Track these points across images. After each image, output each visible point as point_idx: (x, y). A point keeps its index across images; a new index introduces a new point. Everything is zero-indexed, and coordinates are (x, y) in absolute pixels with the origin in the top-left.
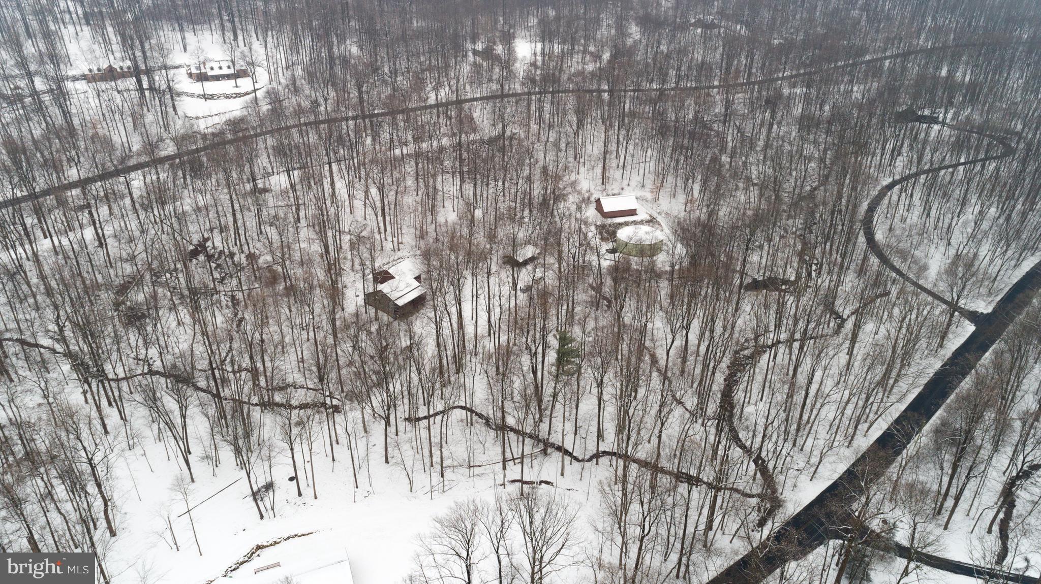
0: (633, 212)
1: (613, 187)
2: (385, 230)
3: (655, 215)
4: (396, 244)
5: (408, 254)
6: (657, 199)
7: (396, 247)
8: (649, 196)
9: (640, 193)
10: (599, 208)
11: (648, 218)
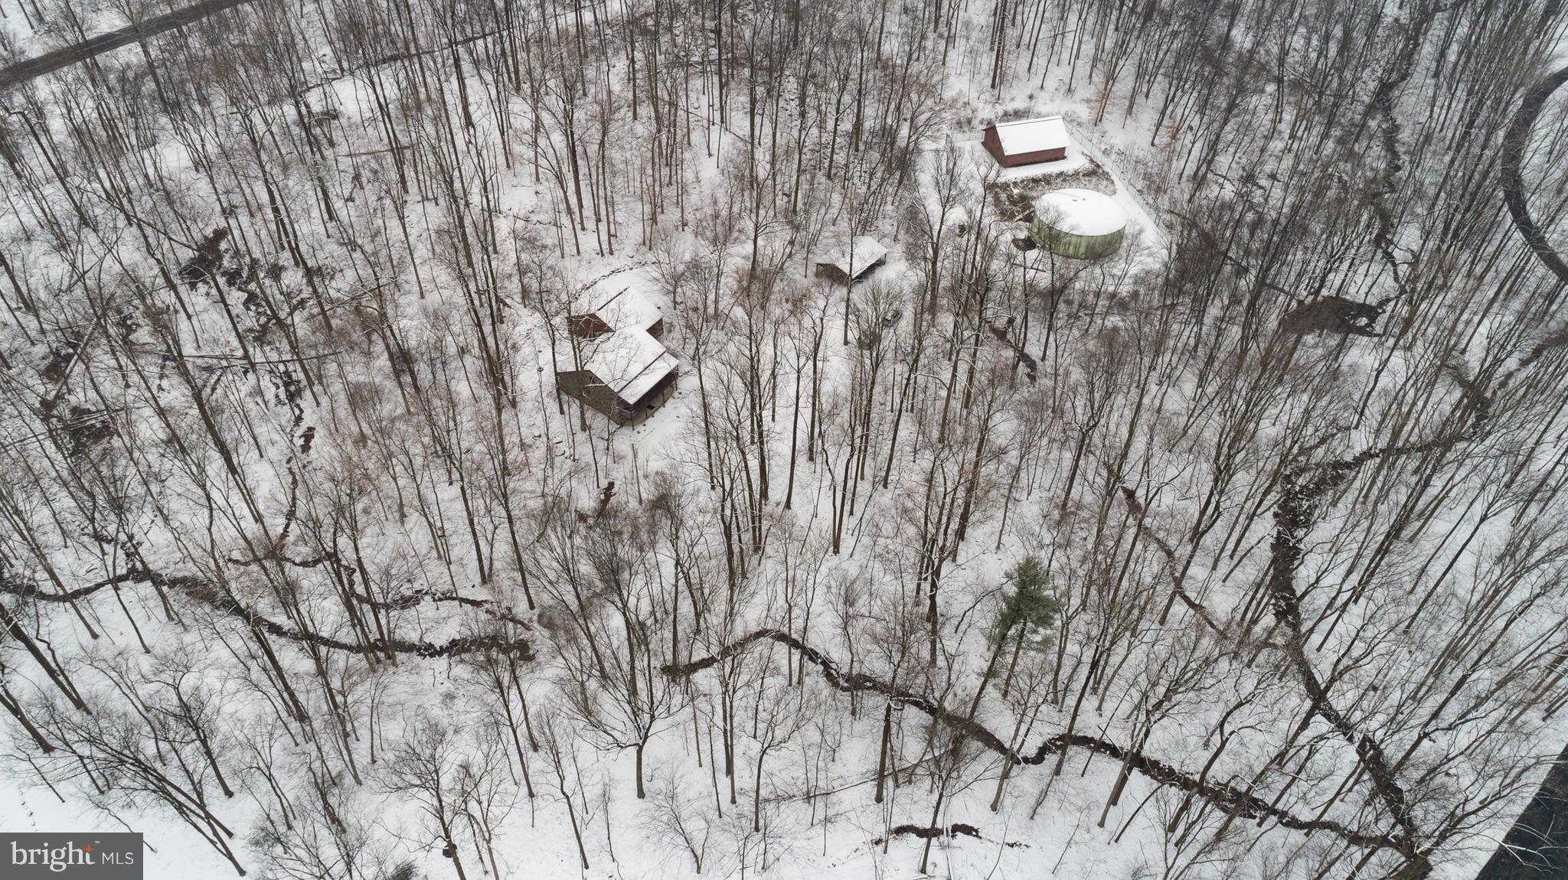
0: (1058, 155)
1: (1014, 92)
2: (581, 206)
3: (1099, 158)
4: (604, 237)
5: (629, 262)
6: (1098, 120)
7: (605, 246)
8: (1084, 113)
9: (1066, 106)
10: (991, 141)
11: (1088, 166)
